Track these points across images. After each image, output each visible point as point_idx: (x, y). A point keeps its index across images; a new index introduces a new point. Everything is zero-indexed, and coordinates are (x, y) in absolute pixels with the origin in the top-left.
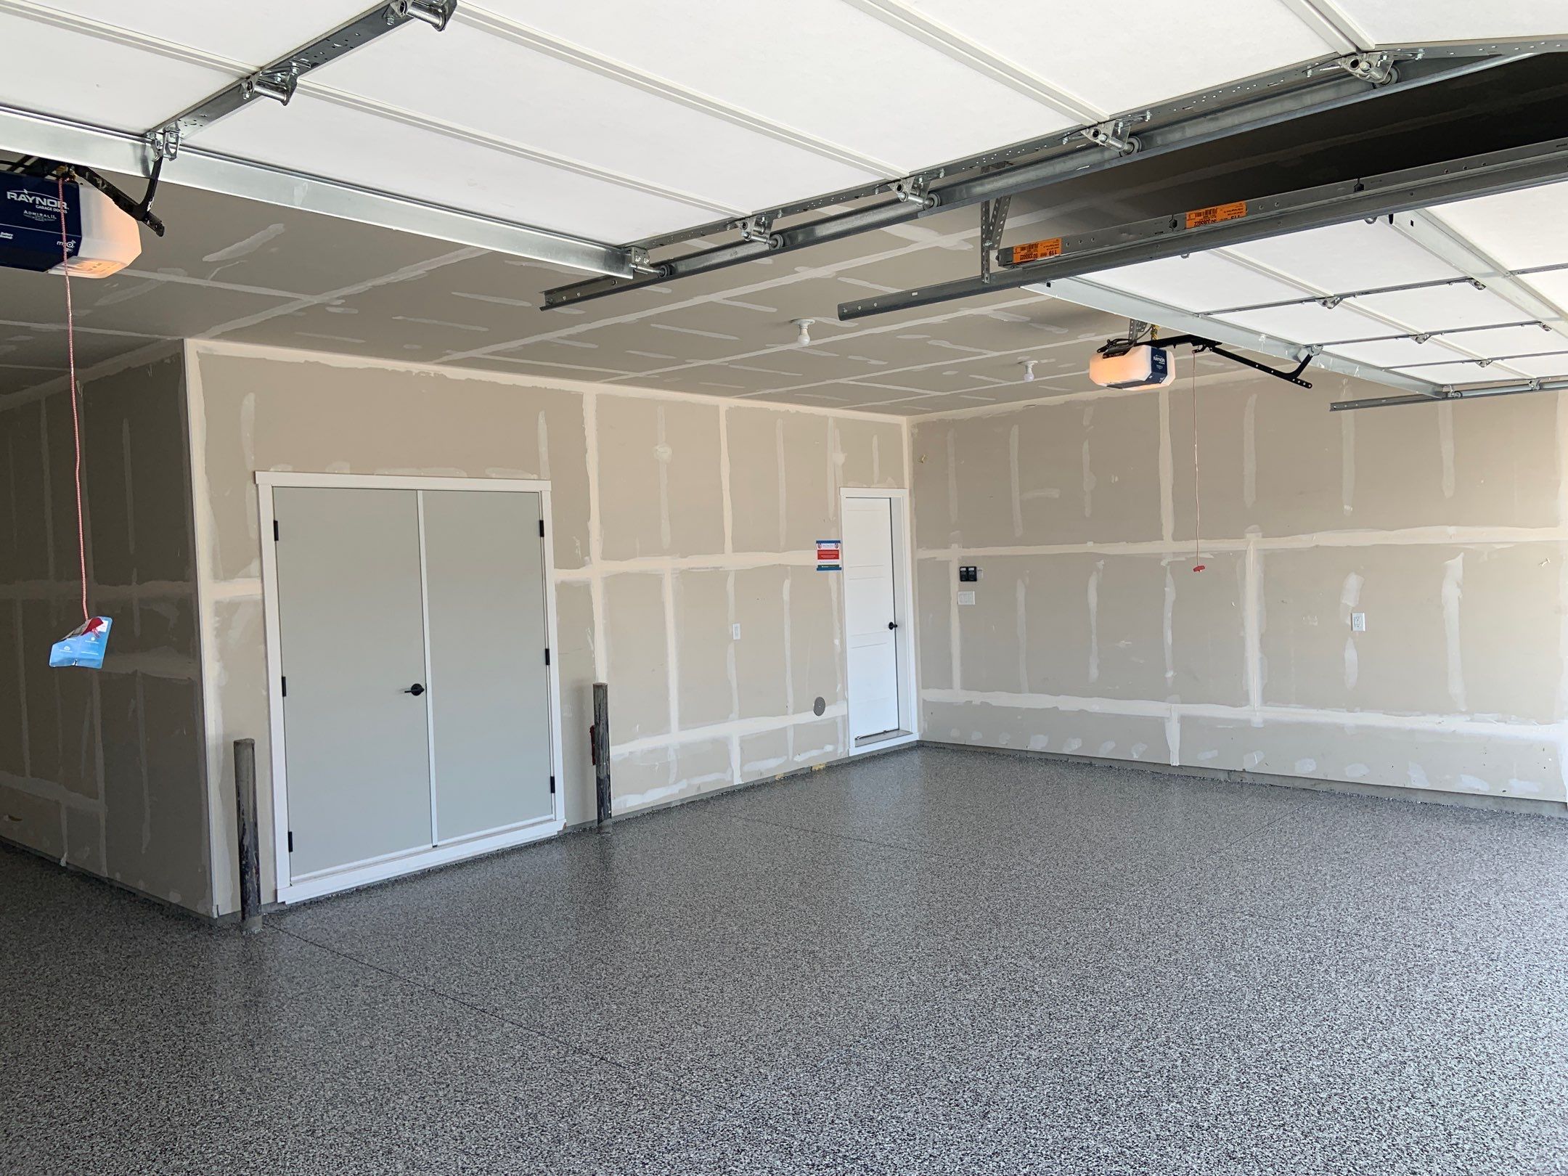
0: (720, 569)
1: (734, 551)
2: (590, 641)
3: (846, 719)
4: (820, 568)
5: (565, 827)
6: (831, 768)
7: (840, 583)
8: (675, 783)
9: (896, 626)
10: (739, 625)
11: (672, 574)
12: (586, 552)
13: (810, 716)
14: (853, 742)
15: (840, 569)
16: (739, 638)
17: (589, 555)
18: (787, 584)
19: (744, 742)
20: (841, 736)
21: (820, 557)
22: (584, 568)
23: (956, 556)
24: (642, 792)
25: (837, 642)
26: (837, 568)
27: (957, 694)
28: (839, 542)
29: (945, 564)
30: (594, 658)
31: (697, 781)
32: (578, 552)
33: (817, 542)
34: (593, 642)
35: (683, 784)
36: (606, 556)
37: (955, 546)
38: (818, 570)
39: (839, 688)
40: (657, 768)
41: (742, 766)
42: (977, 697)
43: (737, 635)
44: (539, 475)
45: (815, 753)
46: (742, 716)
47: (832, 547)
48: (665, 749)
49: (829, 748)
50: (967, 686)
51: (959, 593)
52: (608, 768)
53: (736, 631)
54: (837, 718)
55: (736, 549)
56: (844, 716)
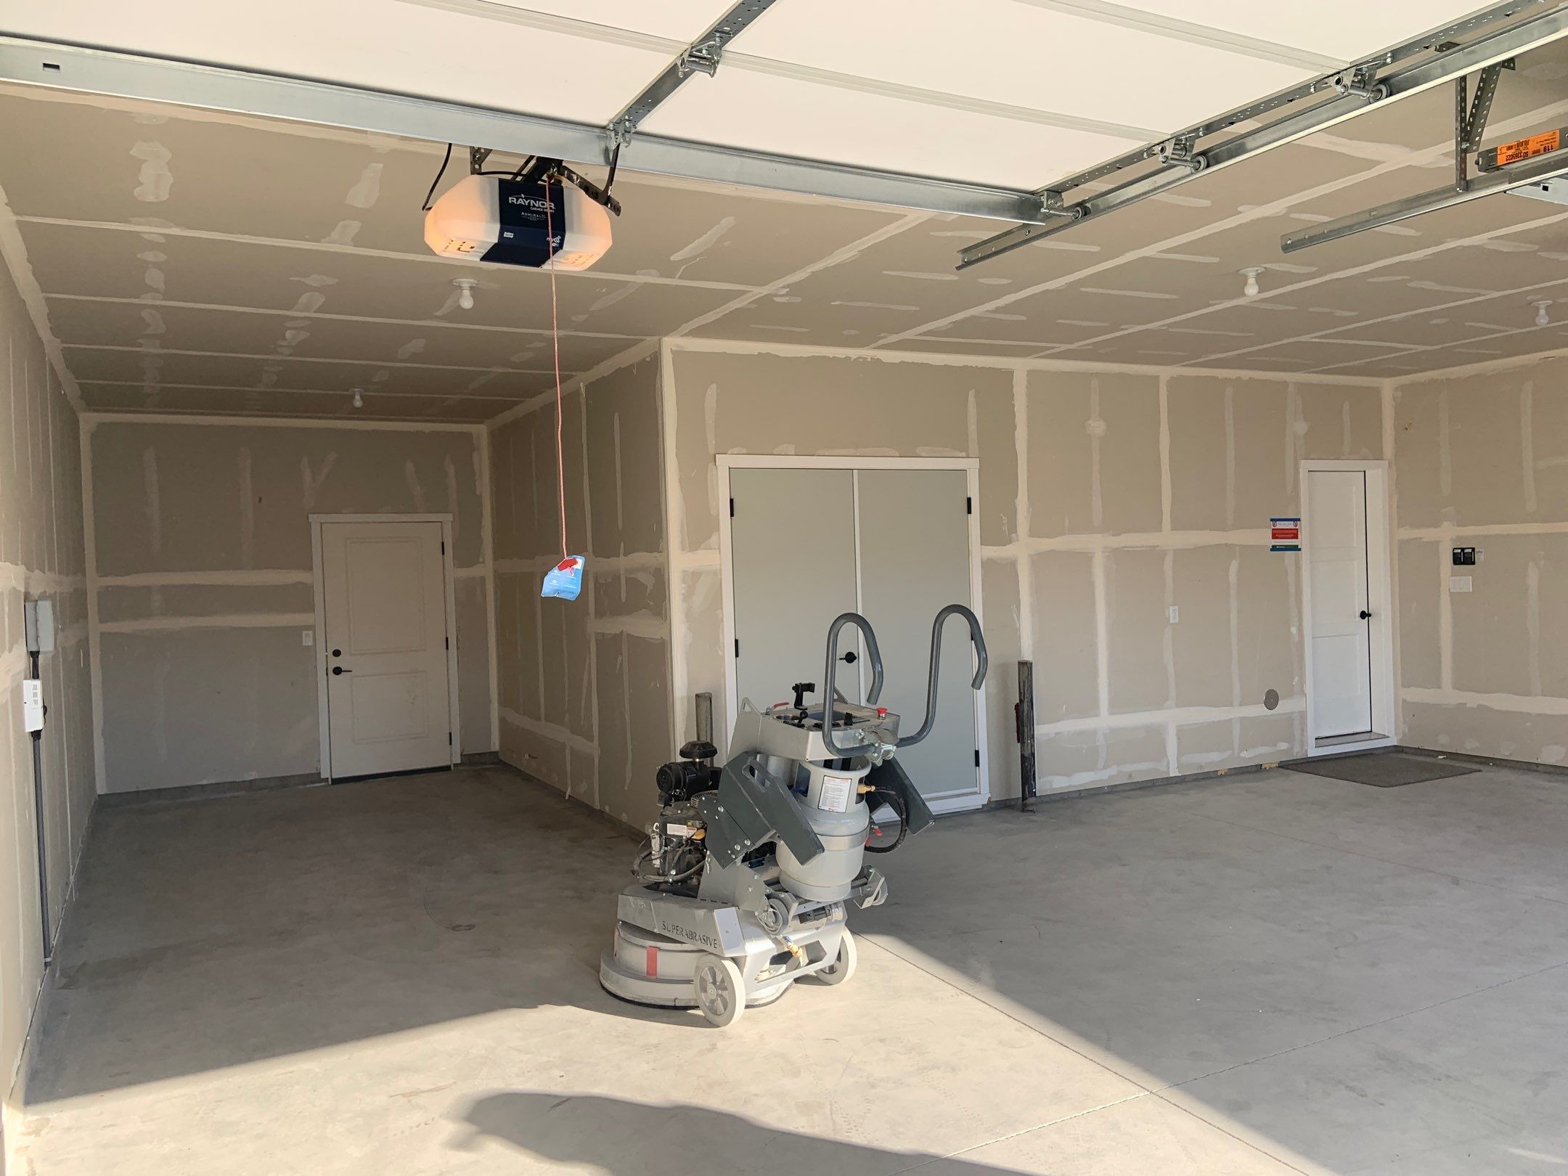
0: (1157, 549)
1: (1174, 529)
2: (1016, 618)
3: (1303, 716)
4: (1274, 548)
5: (989, 801)
6: (1285, 766)
7: (1298, 567)
8: (1105, 767)
9: (1369, 615)
10: (1177, 607)
11: (1103, 552)
12: (1013, 528)
13: (1261, 710)
14: (1312, 742)
15: (1300, 550)
16: (1177, 621)
17: (1016, 532)
18: (1234, 566)
19: (1181, 732)
20: (1297, 734)
21: (1274, 537)
22: (1011, 545)
23: (1447, 537)
24: (1069, 775)
25: (1294, 630)
26: (1296, 548)
27: (1447, 694)
28: (1299, 520)
29: (1435, 545)
30: (1020, 636)
31: (1127, 768)
32: (1005, 528)
33: (1272, 520)
34: (1021, 620)
35: (1113, 770)
36: (1033, 533)
37: (1446, 524)
38: (1271, 550)
39: (1296, 679)
40: (1084, 751)
41: (1178, 758)
42: (1473, 700)
43: (1175, 618)
44: (967, 453)
45: (1262, 750)
46: (1180, 704)
47: (1290, 525)
48: (1093, 733)
49: (1283, 746)
50: (1458, 686)
51: (1453, 578)
52: (1032, 746)
53: (1173, 614)
54: (1292, 713)
55: (1175, 527)
56: (1300, 712)
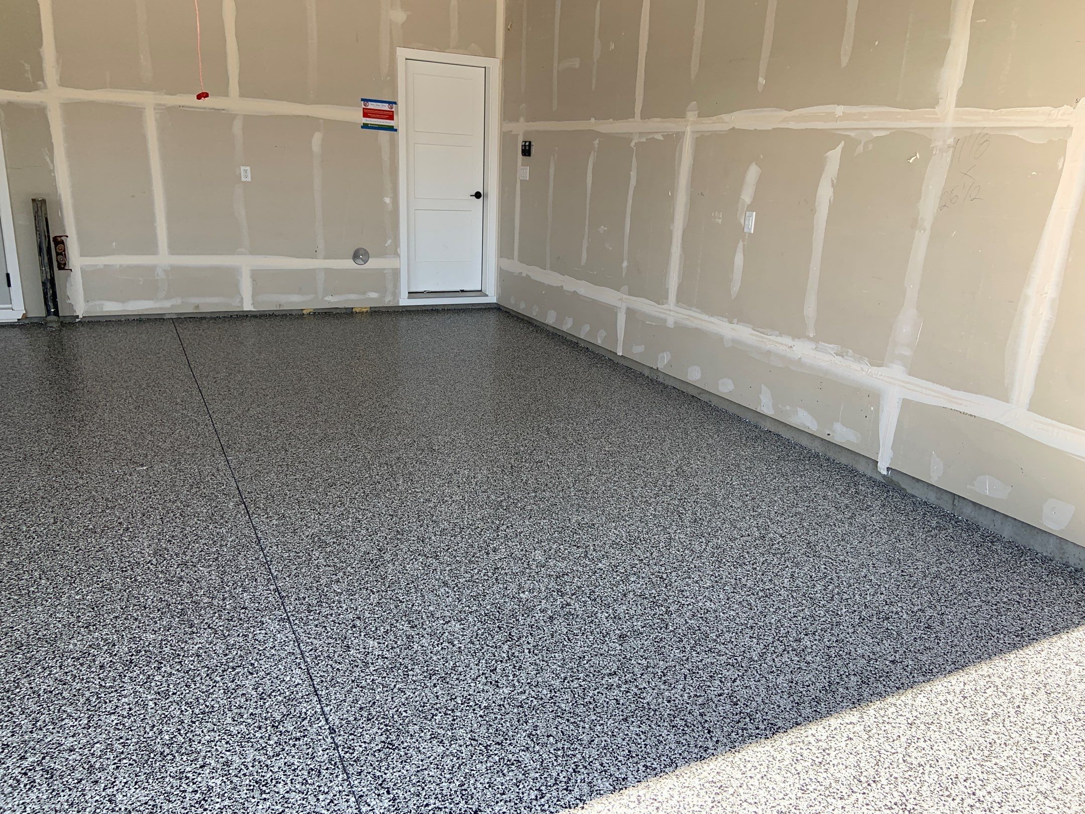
0: (223, 111)
2: (48, 160)
3: (396, 273)
4: (365, 126)
5: (25, 317)
6: (375, 312)
7: (394, 146)
8: (167, 298)
10: (248, 168)
11: (154, 109)
12: (37, 76)
13: (349, 264)
14: (404, 294)
15: (396, 130)
16: (249, 179)
17: (42, 80)
18: (317, 138)
19: (256, 275)
20: (390, 287)
21: (365, 115)
22: (38, 91)
23: (521, 129)
24: (123, 301)
25: (387, 200)
26: (391, 129)
28: (395, 103)
29: (513, 139)
30: (55, 176)
31: (196, 300)
32: (29, 76)
33: (362, 100)
34: (52, 162)
35: (177, 301)
36: (64, 82)
37: (522, 119)
38: (362, 127)
39: (389, 242)
40: (141, 283)
41: (253, 296)
42: (525, 270)
43: (246, 178)
45: (353, 297)
46: (254, 251)
47: (386, 107)
48: (152, 269)
49: (373, 295)
50: (520, 258)
53: (246, 173)
54: (385, 269)
55: (242, 95)
56: (393, 269)
